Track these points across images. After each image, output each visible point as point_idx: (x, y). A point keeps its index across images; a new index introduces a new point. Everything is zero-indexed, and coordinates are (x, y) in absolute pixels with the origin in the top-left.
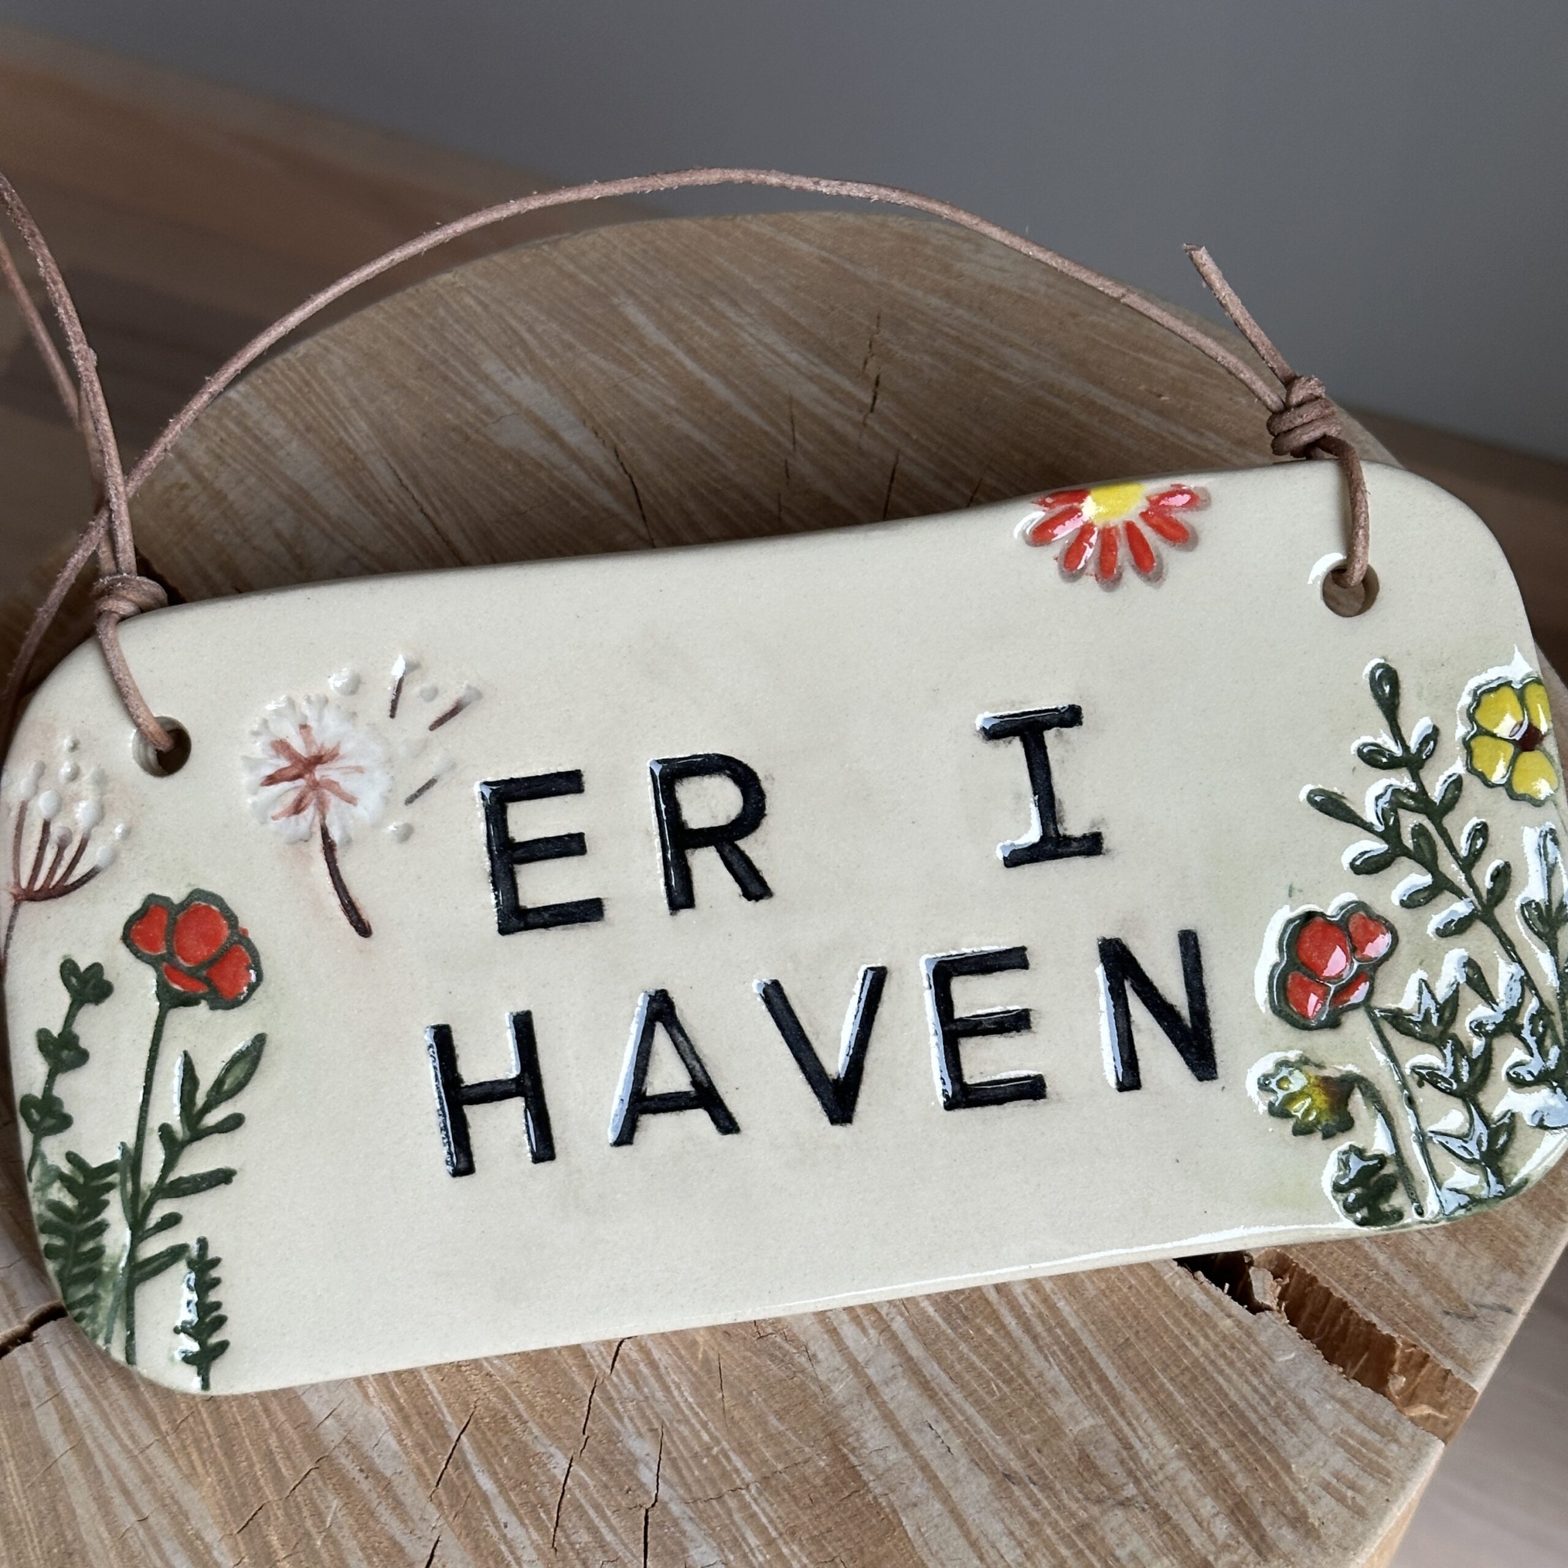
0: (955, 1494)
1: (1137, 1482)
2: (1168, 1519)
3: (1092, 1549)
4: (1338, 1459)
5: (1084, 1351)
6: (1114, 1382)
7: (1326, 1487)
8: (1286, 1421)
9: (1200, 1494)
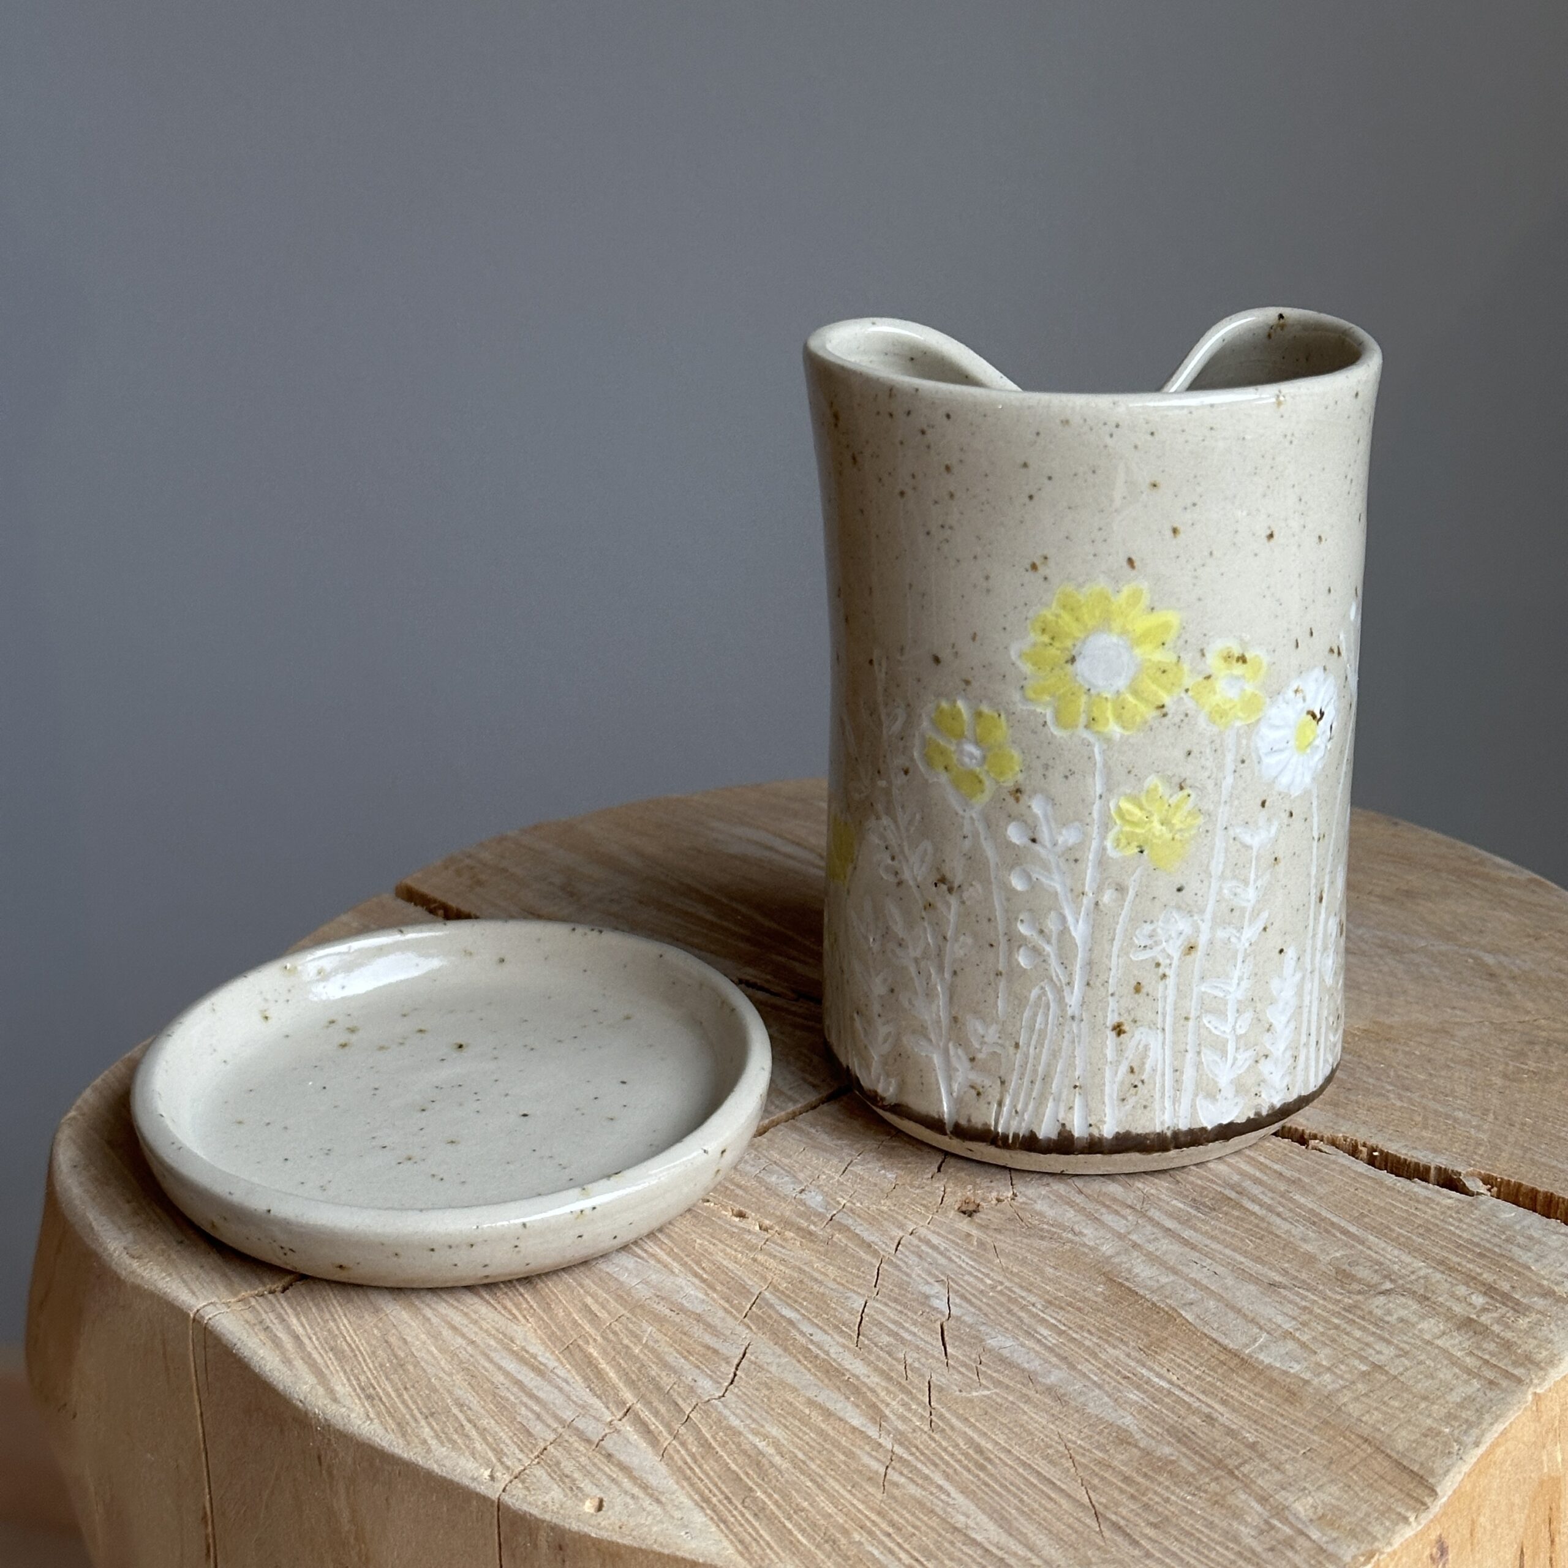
0: (1228, 1296)
1: (1392, 1281)
2: (1428, 1299)
3: (1363, 1318)
5: (1324, 1219)
6: (1357, 1233)
8: (1519, 1246)
9: (1453, 1285)
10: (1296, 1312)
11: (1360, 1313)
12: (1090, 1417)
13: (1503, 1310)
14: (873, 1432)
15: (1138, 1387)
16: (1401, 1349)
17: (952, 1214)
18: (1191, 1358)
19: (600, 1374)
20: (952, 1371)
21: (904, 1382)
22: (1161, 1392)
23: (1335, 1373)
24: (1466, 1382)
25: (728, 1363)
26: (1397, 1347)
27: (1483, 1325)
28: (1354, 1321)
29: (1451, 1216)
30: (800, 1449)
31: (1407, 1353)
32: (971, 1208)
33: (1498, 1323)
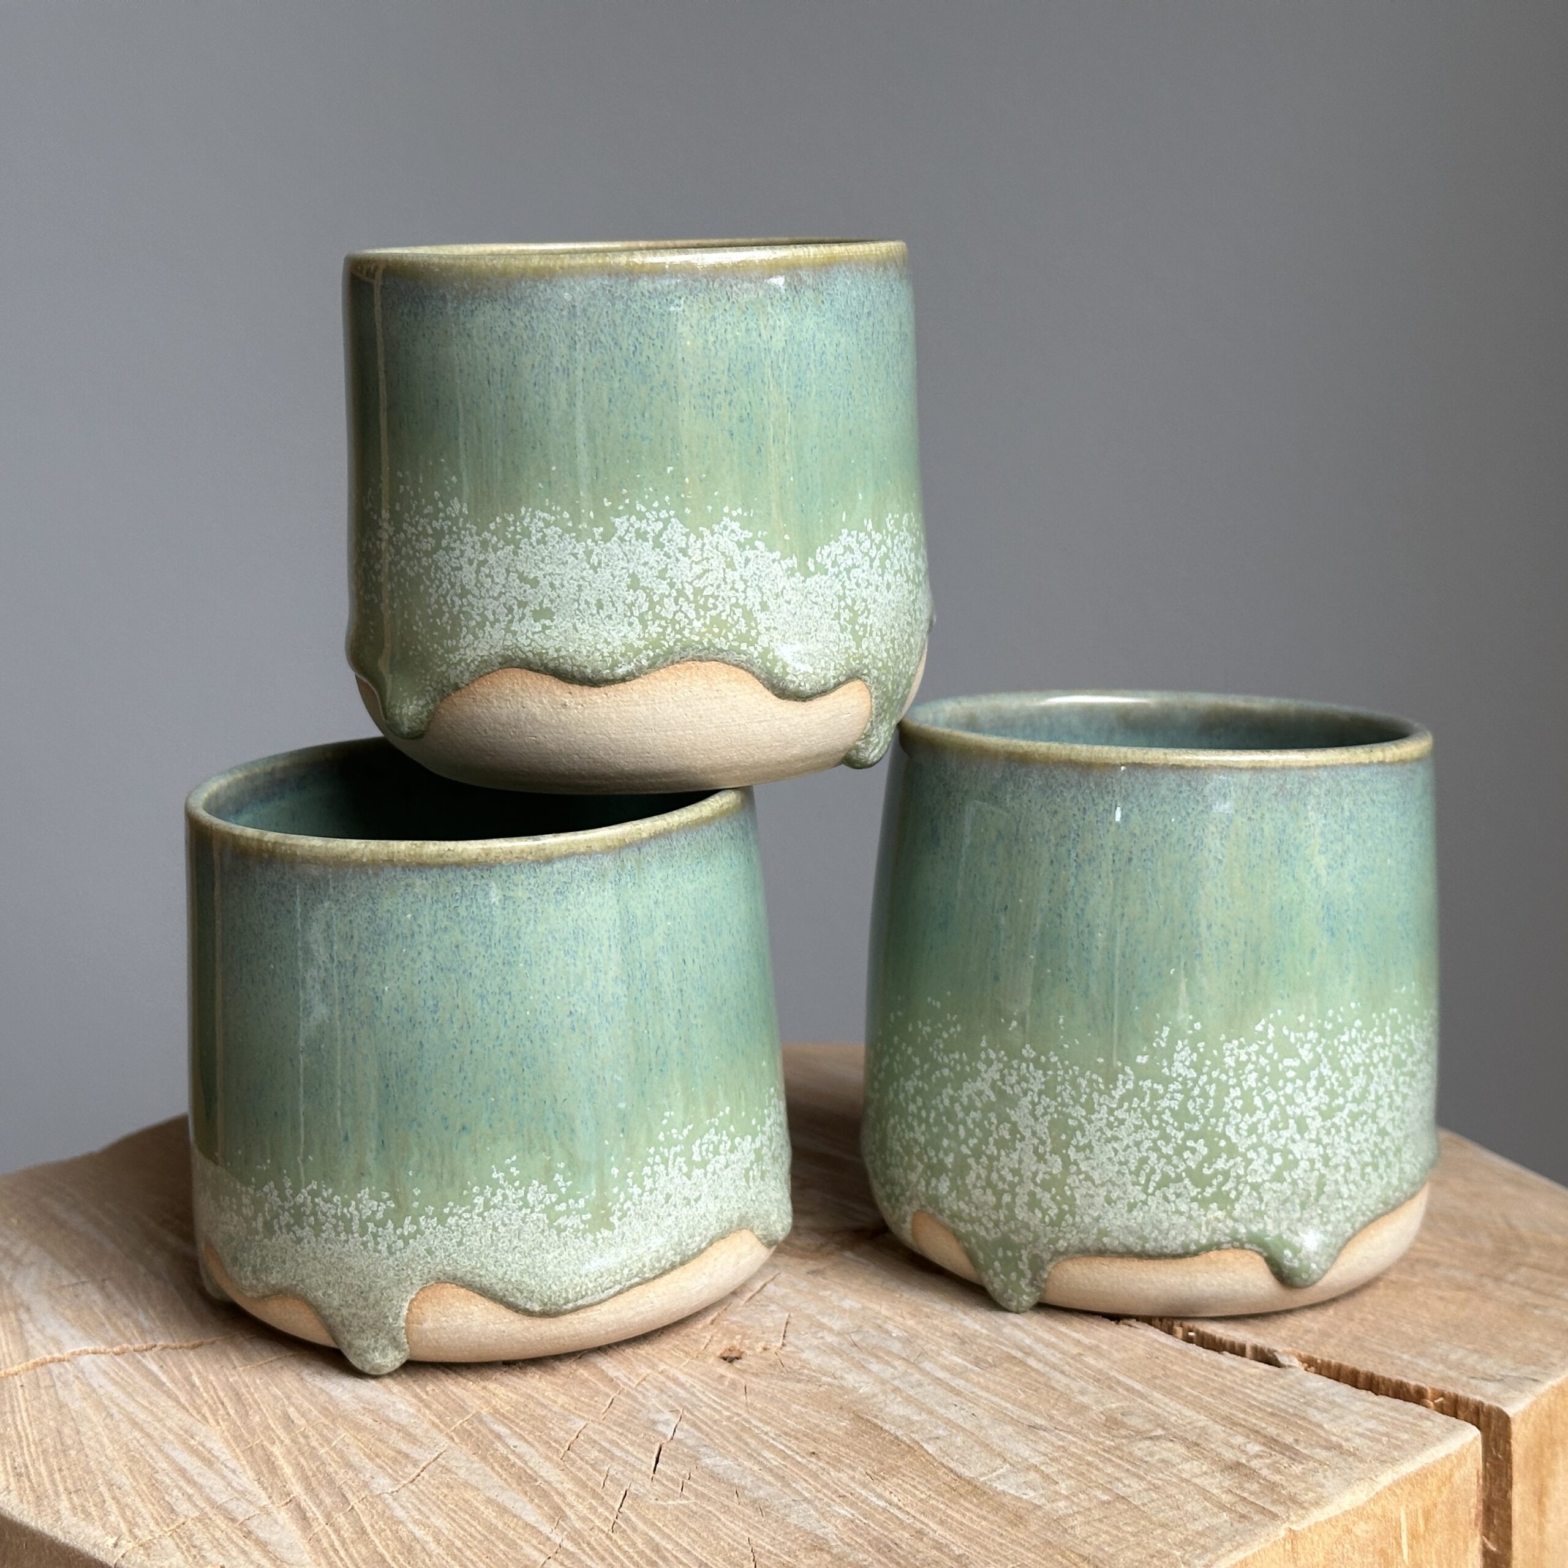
0: (979, 1433)
1: (1164, 1428)
2: (1198, 1445)
3: (1121, 1458)
4: (1372, 1424)
5: (1109, 1378)
6: (1142, 1390)
7: (1361, 1435)
8: (1317, 1408)
9: (1230, 1435)
10: (1050, 1449)
11: (1118, 1453)
12: (788, 1526)
13: (1279, 1456)
14: (546, 1529)
15: (852, 1505)
16: (1154, 1485)
17: (711, 1360)
18: (919, 1483)
19: (273, 1469)
20: (655, 1482)
21: (599, 1490)
22: (876, 1510)
23: (1073, 1502)
24: (1214, 1514)
25: (415, 1464)
26: (1149, 1482)
27: (1250, 1468)
28: (1110, 1460)
29: (1252, 1383)
30: (460, 1539)
31: (1159, 1488)
32: (734, 1355)
33: (1268, 1468)
